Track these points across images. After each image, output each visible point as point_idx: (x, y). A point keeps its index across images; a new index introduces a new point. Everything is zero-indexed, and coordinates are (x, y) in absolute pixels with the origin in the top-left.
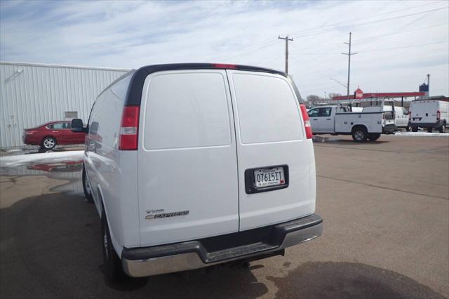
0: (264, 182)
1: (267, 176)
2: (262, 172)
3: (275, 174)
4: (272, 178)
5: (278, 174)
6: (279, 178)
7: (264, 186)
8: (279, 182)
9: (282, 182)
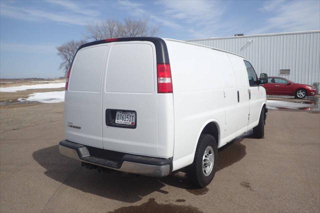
0: (121, 121)
1: (124, 117)
2: (121, 114)
3: (129, 117)
4: (127, 119)
5: (131, 117)
6: (131, 120)
7: (121, 123)
8: (130, 123)
9: (132, 123)
